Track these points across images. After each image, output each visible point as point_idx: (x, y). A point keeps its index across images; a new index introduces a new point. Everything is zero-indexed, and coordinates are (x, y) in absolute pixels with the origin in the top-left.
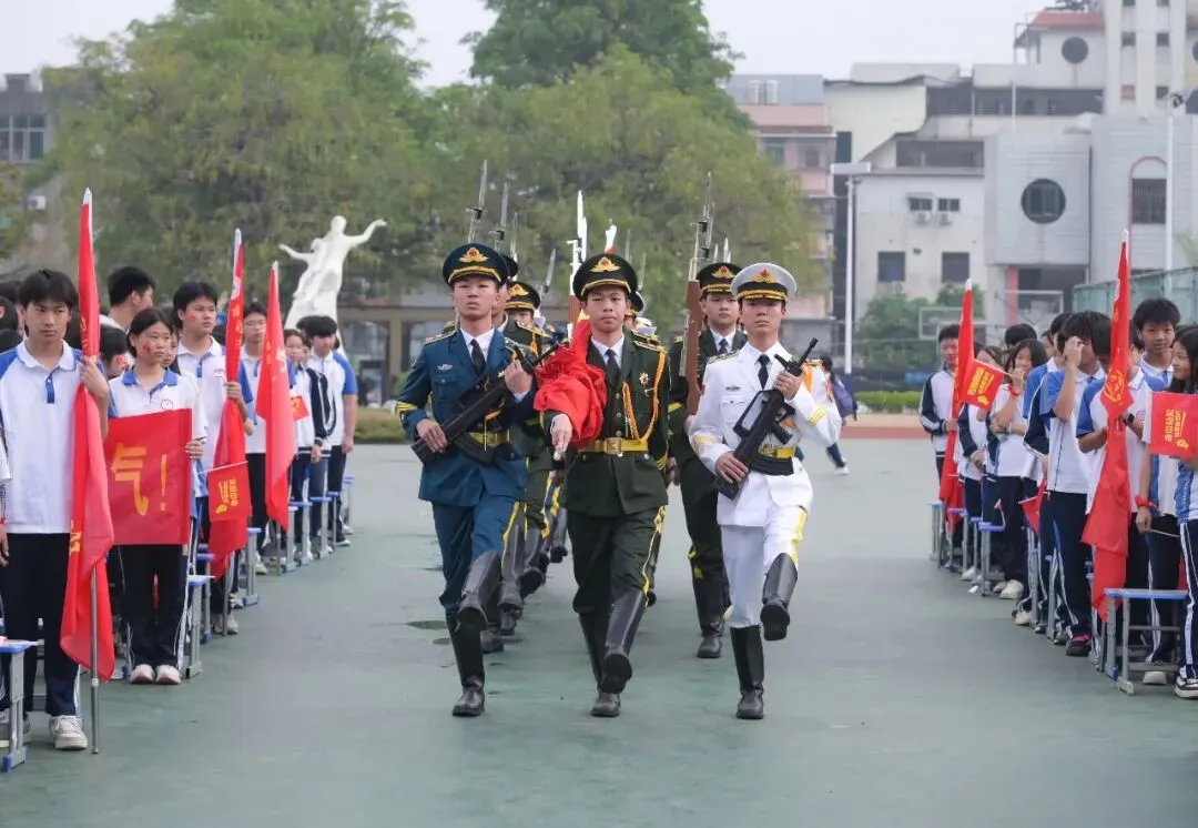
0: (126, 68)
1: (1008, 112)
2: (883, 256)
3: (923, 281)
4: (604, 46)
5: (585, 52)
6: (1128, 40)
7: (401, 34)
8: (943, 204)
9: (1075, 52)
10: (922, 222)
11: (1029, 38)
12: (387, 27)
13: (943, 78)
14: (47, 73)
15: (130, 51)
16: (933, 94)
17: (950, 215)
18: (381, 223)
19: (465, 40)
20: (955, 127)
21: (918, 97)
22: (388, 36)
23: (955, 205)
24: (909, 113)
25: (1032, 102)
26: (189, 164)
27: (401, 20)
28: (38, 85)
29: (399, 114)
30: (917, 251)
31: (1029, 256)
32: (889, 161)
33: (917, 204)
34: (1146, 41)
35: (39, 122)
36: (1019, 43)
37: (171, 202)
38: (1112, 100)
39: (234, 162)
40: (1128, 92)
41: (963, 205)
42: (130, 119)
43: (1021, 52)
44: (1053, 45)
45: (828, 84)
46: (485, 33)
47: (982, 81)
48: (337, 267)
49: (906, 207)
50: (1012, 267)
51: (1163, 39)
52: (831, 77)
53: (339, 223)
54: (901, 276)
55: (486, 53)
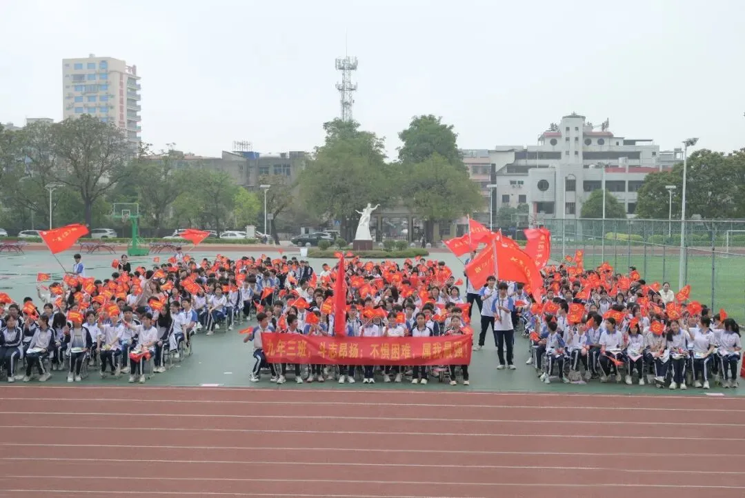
0: (314, 159)
1: (536, 158)
2: (503, 196)
3: (514, 203)
4: (432, 153)
5: (427, 154)
6: (567, 139)
7: (382, 150)
8: (519, 182)
9: (554, 142)
10: (514, 187)
11: (542, 138)
12: (378, 148)
13: (519, 150)
14: (291, 153)
15: (315, 155)
16: (516, 153)
17: (521, 185)
18: (379, 205)
19: (397, 149)
20: (522, 162)
21: (513, 154)
22: (378, 150)
23: (522, 183)
24: (510, 159)
25: (542, 155)
26: (330, 184)
27: (382, 146)
28: (288, 156)
29: (381, 170)
30: (512, 195)
31: (540, 200)
32: (505, 171)
33: (512, 183)
34: (572, 140)
35: (289, 166)
36: (539, 140)
37: (325, 193)
38: (563, 155)
39: (341, 183)
40: (567, 153)
41: (524, 183)
42: (316, 173)
43: (540, 142)
44: (548, 141)
45: (489, 151)
46: (402, 148)
47: (530, 150)
48: (369, 215)
49: (509, 184)
50: (536, 202)
51: (577, 139)
52: (490, 149)
53: (369, 205)
54: (508, 201)
55: (402, 153)
